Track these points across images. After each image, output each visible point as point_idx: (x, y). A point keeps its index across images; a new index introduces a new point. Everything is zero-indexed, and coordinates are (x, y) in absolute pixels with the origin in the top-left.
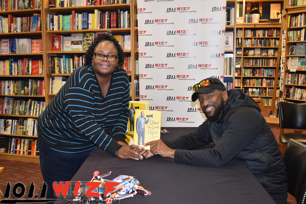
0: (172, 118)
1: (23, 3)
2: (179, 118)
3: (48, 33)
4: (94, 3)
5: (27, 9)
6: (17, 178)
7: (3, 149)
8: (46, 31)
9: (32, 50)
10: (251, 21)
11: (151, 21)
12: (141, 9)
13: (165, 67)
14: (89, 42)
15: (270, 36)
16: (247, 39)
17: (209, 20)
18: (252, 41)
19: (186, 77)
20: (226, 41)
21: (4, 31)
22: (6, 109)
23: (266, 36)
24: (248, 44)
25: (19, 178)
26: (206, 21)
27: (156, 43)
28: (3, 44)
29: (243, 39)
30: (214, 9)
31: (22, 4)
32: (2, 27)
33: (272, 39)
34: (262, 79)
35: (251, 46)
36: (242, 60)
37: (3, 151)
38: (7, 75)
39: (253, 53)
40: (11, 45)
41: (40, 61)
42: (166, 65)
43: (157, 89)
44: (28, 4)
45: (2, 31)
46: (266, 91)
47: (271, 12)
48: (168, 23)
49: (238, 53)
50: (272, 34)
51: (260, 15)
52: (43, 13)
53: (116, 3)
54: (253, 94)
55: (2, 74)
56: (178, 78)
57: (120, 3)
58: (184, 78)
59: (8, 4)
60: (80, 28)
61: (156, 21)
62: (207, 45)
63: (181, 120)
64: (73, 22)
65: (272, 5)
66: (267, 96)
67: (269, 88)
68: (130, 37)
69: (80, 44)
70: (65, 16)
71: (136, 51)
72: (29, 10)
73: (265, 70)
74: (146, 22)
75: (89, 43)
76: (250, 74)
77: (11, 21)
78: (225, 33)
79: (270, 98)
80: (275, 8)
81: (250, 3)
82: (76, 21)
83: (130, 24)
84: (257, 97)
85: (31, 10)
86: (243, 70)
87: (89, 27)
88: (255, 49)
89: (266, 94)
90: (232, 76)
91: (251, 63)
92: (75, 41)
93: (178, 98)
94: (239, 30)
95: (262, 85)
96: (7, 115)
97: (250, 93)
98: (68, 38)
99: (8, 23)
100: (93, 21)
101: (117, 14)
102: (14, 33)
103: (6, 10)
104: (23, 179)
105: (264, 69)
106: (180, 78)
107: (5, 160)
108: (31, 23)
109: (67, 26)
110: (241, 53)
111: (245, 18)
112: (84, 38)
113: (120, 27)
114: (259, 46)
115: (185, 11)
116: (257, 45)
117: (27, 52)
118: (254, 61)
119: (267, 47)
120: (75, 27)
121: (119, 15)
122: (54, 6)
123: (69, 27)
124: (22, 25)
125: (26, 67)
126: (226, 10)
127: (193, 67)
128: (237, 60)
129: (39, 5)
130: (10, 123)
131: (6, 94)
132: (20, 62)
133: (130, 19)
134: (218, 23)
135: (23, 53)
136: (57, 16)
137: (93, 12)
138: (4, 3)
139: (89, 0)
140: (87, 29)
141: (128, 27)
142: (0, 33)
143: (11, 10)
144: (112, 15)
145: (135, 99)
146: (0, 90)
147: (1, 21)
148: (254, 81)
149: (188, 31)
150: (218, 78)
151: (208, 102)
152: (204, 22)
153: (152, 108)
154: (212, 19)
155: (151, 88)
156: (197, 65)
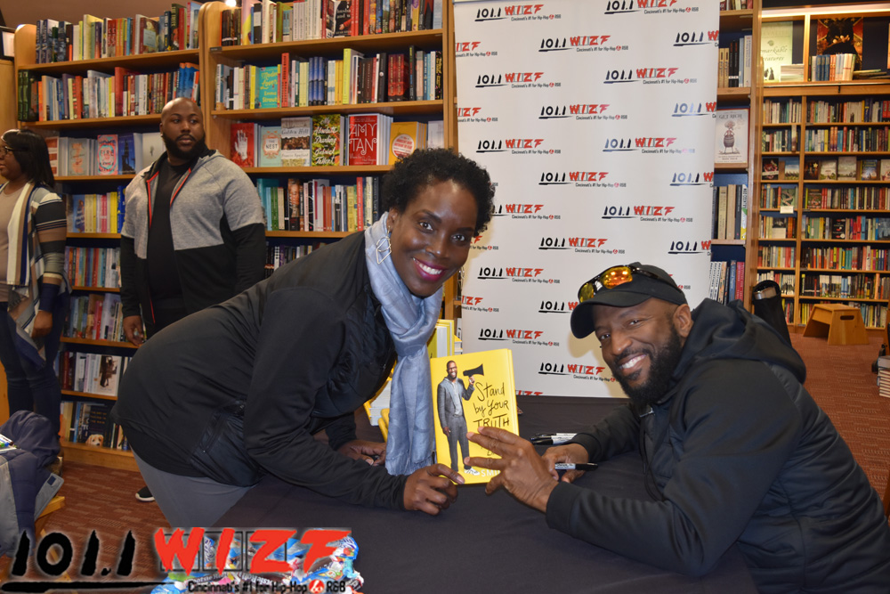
0: (556, 366)
1: (154, 33)
2: (576, 366)
3: (218, 115)
4: (346, 29)
5: (163, 50)
7: (98, 436)
8: (213, 112)
10: (827, 76)
11: (493, 77)
12: (467, 44)
14: (328, 140)
15: (886, 119)
16: (816, 128)
17: (666, 73)
18: (832, 136)
19: (597, 243)
20: (726, 136)
21: (103, 112)
22: (107, 327)
23: (875, 120)
24: (818, 143)
25: (125, 521)
26: (659, 76)
27: (510, 143)
28: (103, 148)
29: (803, 128)
30: (683, 40)
31: (153, 38)
32: (99, 101)
34: (862, 249)
35: (829, 149)
36: (799, 190)
37: (97, 442)
38: (113, 232)
39: (834, 171)
40: (123, 151)
42: (538, 207)
43: (511, 277)
44: (166, 36)
45: (99, 112)
46: (873, 284)
48: (545, 85)
49: (788, 170)
51: (857, 58)
52: (205, 61)
53: (403, 27)
54: (833, 292)
55: (99, 231)
56: (574, 248)
57: (416, 28)
58: (591, 249)
59: (115, 39)
60: (304, 102)
61: (510, 78)
62: (659, 149)
63: (582, 371)
64: (285, 85)
66: (876, 299)
67: (882, 276)
68: (443, 126)
69: (305, 146)
70: (265, 69)
72: (169, 52)
73: (870, 220)
74: (479, 82)
75: (329, 144)
76: (824, 231)
77: (123, 86)
78: (715, 113)
79: (885, 304)
81: (826, 21)
82: (293, 83)
83: (441, 88)
84: (846, 303)
85: (174, 52)
86: (803, 222)
87: (329, 100)
88: (840, 160)
89: (872, 293)
90: (742, 241)
91: (829, 201)
92: (291, 139)
93: (573, 306)
94: (791, 104)
95: (859, 265)
96: (110, 342)
98: (272, 129)
99: (115, 92)
100: (340, 80)
101: (406, 59)
102: (129, 118)
103: (110, 56)
105: (867, 218)
106: (579, 248)
107: (101, 467)
108: (175, 89)
109: (269, 97)
110: (795, 169)
111: (810, 66)
112: (316, 131)
113: (415, 99)
114: (852, 149)
115: (593, 47)
116: (847, 146)
119: (877, 152)
120: (289, 99)
121: (411, 64)
122: (236, 41)
123: (274, 100)
124: (150, 96)
126: (718, 42)
127: (617, 215)
128: (785, 192)
129: (196, 38)
130: (115, 364)
131: (107, 286)
133: (442, 75)
134: (693, 81)
136: (242, 70)
137: (340, 57)
138: (105, 36)
139: (331, 22)
140: (323, 104)
141: (436, 96)
142: (94, 117)
143: (124, 54)
144: (391, 64)
145: (454, 306)
146: (94, 273)
147: (96, 85)
148: (835, 253)
149: (603, 107)
150: (695, 249)
151: (626, 340)
152: (652, 80)
153: (498, 334)
154: (676, 69)
155: (494, 275)
156: (629, 209)
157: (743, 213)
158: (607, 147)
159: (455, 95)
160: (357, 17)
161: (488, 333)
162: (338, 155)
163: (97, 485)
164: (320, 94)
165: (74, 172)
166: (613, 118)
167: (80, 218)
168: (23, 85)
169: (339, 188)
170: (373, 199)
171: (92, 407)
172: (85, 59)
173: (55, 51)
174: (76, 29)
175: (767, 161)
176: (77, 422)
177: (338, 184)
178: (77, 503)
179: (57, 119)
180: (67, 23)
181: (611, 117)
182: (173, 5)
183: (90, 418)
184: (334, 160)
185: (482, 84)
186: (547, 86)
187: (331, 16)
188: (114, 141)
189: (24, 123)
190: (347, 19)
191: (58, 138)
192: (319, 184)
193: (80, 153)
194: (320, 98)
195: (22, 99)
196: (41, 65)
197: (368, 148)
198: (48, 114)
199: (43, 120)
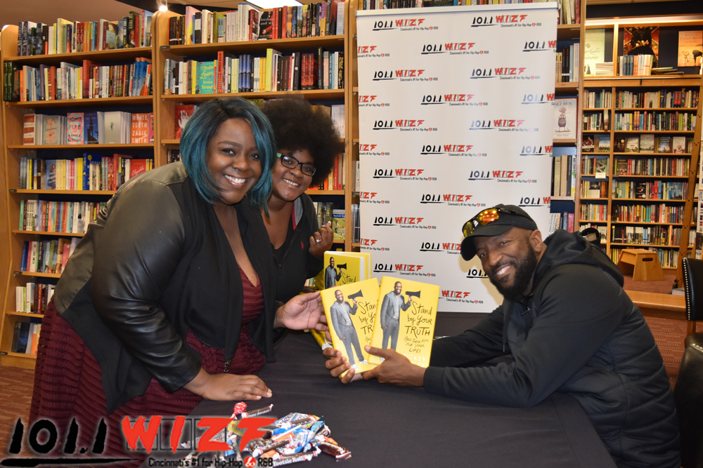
1: (114, 34)
2: (448, 291)
3: (166, 99)
4: (266, 34)
5: (122, 47)
8: (163, 96)
9: (131, 137)
10: (631, 72)
11: (386, 73)
12: (366, 47)
13: (418, 177)
16: (623, 112)
17: (517, 71)
18: (635, 118)
19: (464, 198)
20: (560, 119)
21: (73, 95)
23: (668, 107)
24: (624, 124)
26: (512, 73)
27: (399, 123)
28: (72, 123)
29: (613, 112)
30: (530, 47)
31: (114, 37)
32: (69, 86)
33: (683, 112)
34: (659, 206)
35: (633, 129)
36: (610, 161)
38: (79, 189)
39: (637, 146)
40: (88, 126)
41: (147, 160)
42: (420, 171)
43: (399, 224)
44: (124, 36)
45: (70, 95)
46: (667, 234)
47: (681, 49)
49: (602, 144)
50: (683, 101)
51: (654, 58)
52: (156, 56)
53: (313, 33)
54: (637, 240)
55: (68, 188)
56: (447, 202)
57: (323, 33)
58: (460, 203)
59: (83, 38)
60: (235, 89)
61: (399, 73)
62: (511, 128)
63: (453, 295)
64: (220, 76)
65: (682, 35)
66: (670, 245)
67: (674, 227)
68: (344, 109)
70: (204, 63)
71: (355, 140)
72: (127, 49)
73: (664, 184)
76: (630, 193)
77: (90, 75)
78: (553, 101)
79: (677, 249)
80: (691, 40)
81: (631, 29)
82: (226, 75)
83: (343, 80)
84: (646, 248)
85: (131, 49)
86: (613, 185)
87: (255, 88)
88: (642, 137)
89: (666, 241)
90: (572, 198)
91: (633, 169)
93: (446, 246)
94: (603, 93)
95: (657, 219)
97: (629, 238)
99: (83, 79)
100: (263, 73)
101: (316, 57)
102: (94, 100)
103: (79, 51)
105: (663, 182)
106: (451, 202)
108: (131, 78)
109: (206, 85)
110: (607, 144)
111: (618, 64)
113: (323, 88)
114: (651, 129)
115: (462, 51)
116: (647, 126)
117: (120, 141)
119: (670, 131)
120: (223, 87)
121: (320, 61)
122: (181, 41)
123: (211, 87)
124: (111, 83)
125: (117, 174)
127: (480, 177)
128: (599, 162)
129: (149, 38)
131: (74, 232)
132: (107, 162)
133: (343, 70)
134: (538, 78)
135: (111, 143)
136: (186, 64)
137: (264, 55)
138: (75, 36)
139: (256, 28)
140: (250, 91)
141: (339, 86)
142: (66, 99)
143: (90, 50)
144: (304, 61)
145: (353, 247)
146: (63, 222)
147: (67, 74)
148: (638, 209)
149: (470, 96)
150: (538, 203)
151: (499, 255)
152: (506, 76)
153: (388, 268)
154: (524, 69)
155: (386, 222)
156: (489, 173)
157: (573, 176)
158: (472, 126)
159: (356, 84)
160: (277, 25)
161: (381, 267)
164: (248, 83)
165: (48, 142)
166: (477, 105)
167: (52, 178)
168: (8, 72)
172: (58, 53)
173: (34, 47)
174: (51, 29)
175: (587, 137)
179: (35, 100)
180: (43, 25)
181: (475, 104)
182: (131, 12)
185: (377, 77)
186: (427, 80)
187: (256, 23)
188: (80, 118)
189: (7, 103)
190: (268, 25)
191: (35, 115)
193: (53, 127)
195: (7, 84)
196: (22, 57)
198: (28, 96)
199: (24, 100)
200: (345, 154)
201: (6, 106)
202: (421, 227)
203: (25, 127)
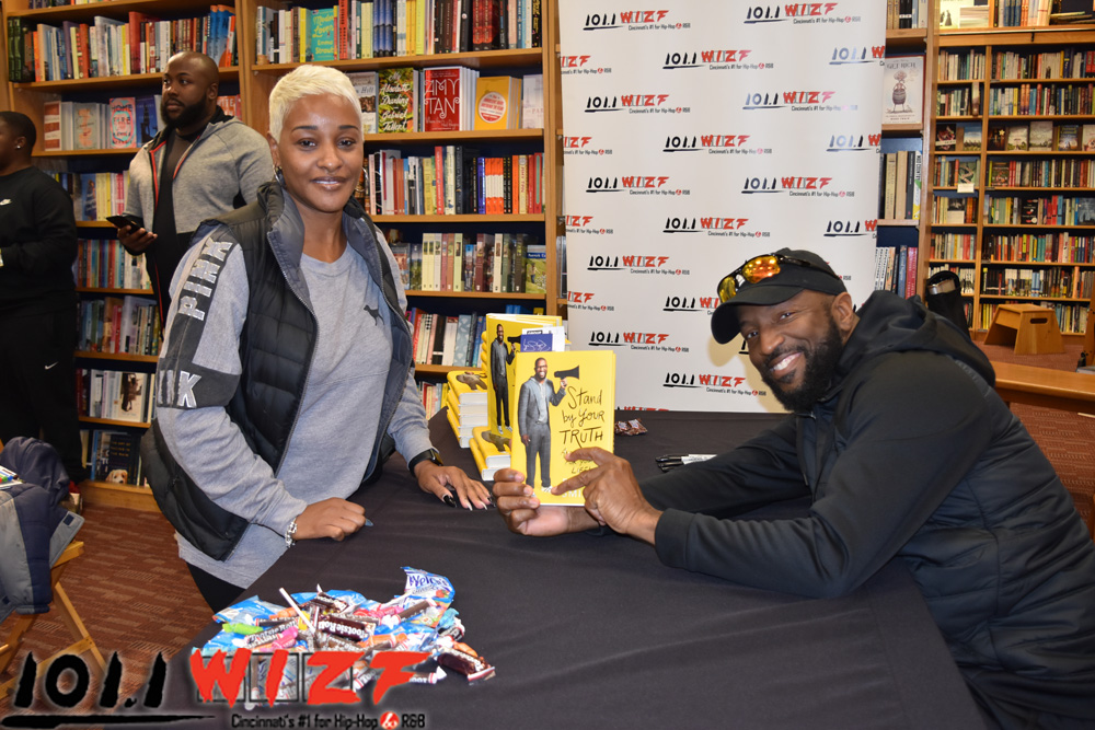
0: (685, 377)
2: (709, 376)
3: (260, 71)
6: (152, 572)
7: (120, 471)
8: (254, 67)
10: (1017, 21)
11: (605, 17)
13: (659, 190)
14: (398, 101)
15: (1088, 74)
16: (1003, 86)
17: (823, 9)
18: (1022, 95)
19: (735, 224)
20: (896, 91)
21: (116, 69)
22: (128, 338)
23: (1076, 76)
24: (1006, 104)
25: (159, 573)
26: (813, 13)
27: (627, 100)
28: (117, 115)
29: (987, 86)
32: (110, 55)
34: (1058, 236)
35: (1019, 112)
36: (981, 164)
37: (120, 479)
39: (1024, 140)
40: (142, 118)
42: (662, 180)
43: (628, 268)
45: (111, 69)
46: (1071, 280)
48: (670, 26)
49: (968, 138)
52: (242, 3)
54: (1022, 290)
56: (707, 230)
58: (728, 231)
60: (368, 52)
61: (626, 17)
62: (813, 105)
63: (717, 383)
64: (344, 32)
66: (1074, 297)
67: (1082, 269)
68: (543, 81)
69: (369, 108)
70: (318, 12)
71: (560, 132)
73: (1068, 201)
74: (587, 24)
75: (400, 106)
76: (1012, 215)
77: (140, 36)
78: (883, 59)
79: (1085, 305)
82: (354, 29)
83: (538, 32)
84: (1037, 302)
86: (985, 203)
87: (399, 49)
88: (1033, 125)
89: (1069, 291)
90: (914, 222)
91: (1018, 177)
93: (705, 303)
94: (972, 56)
95: (1054, 256)
96: (132, 356)
99: (130, 43)
100: (412, 24)
102: (148, 76)
104: (173, 577)
105: (1065, 198)
106: (713, 231)
107: (126, 510)
108: (205, 39)
109: (323, 47)
110: (976, 138)
111: (997, 8)
112: (384, 89)
113: (507, 47)
114: (1048, 112)
116: (1041, 107)
118: (1028, 167)
119: (1078, 116)
120: (348, 49)
121: (502, 3)
123: (329, 51)
124: (173, 48)
127: (760, 188)
128: (964, 166)
130: (140, 383)
131: (126, 287)
133: (540, 17)
134: (857, 19)
136: (289, 13)
140: (391, 54)
141: (533, 43)
142: (105, 75)
144: (476, 3)
145: (558, 305)
146: (109, 271)
147: (106, 35)
148: (1025, 241)
149: (743, 54)
150: (857, 230)
151: (777, 336)
152: (805, 18)
153: (613, 338)
154: (835, 4)
155: (607, 265)
156: (775, 181)
157: (916, 186)
158: (748, 103)
159: (557, 41)
161: (600, 337)
162: (411, 119)
163: (120, 530)
164: (387, 42)
165: (81, 145)
166: (756, 67)
167: (90, 202)
168: (14, 36)
169: (413, 161)
170: (456, 174)
171: (112, 436)
172: (90, 2)
175: (942, 127)
176: (94, 455)
177: (412, 155)
178: (98, 552)
179: (59, 78)
181: (753, 66)
183: (111, 450)
184: (406, 125)
185: (591, 25)
186: (673, 27)
189: (16, 85)
191: (60, 104)
192: (387, 156)
193: (88, 121)
194: (388, 48)
195: (14, 54)
196: (36, 11)
197: (449, 111)
198: (47, 73)
199: (41, 79)
200: (544, 155)
201: (15, 90)
202: (665, 273)
203: (46, 122)
